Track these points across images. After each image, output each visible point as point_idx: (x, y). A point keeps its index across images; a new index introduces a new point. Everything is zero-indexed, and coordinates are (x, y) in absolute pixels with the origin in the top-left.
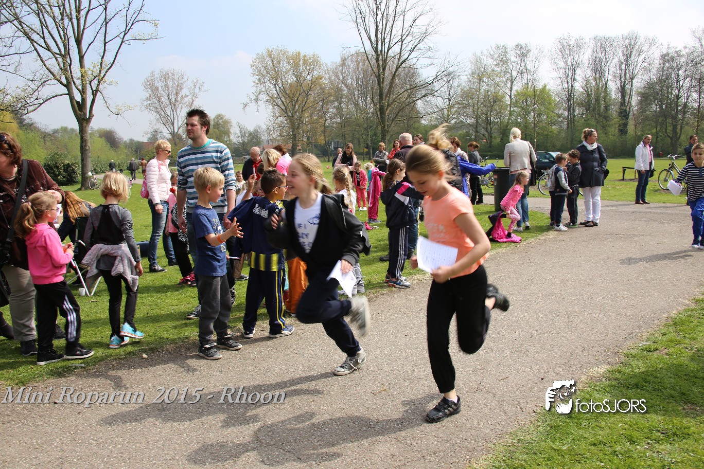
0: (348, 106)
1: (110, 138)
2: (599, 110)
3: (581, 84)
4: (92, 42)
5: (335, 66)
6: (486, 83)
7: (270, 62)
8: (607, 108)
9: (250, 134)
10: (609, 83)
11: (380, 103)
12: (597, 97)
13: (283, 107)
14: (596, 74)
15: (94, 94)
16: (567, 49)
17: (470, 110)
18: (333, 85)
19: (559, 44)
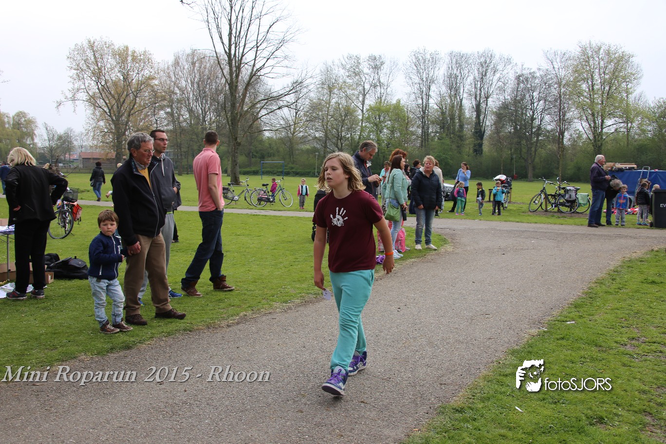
2: (454, 129)
3: (436, 100)
5: (167, 65)
6: (337, 95)
7: (91, 56)
8: (461, 126)
10: (464, 101)
11: (232, 113)
12: (452, 115)
13: (106, 109)
14: (451, 91)
16: (423, 63)
18: (165, 87)
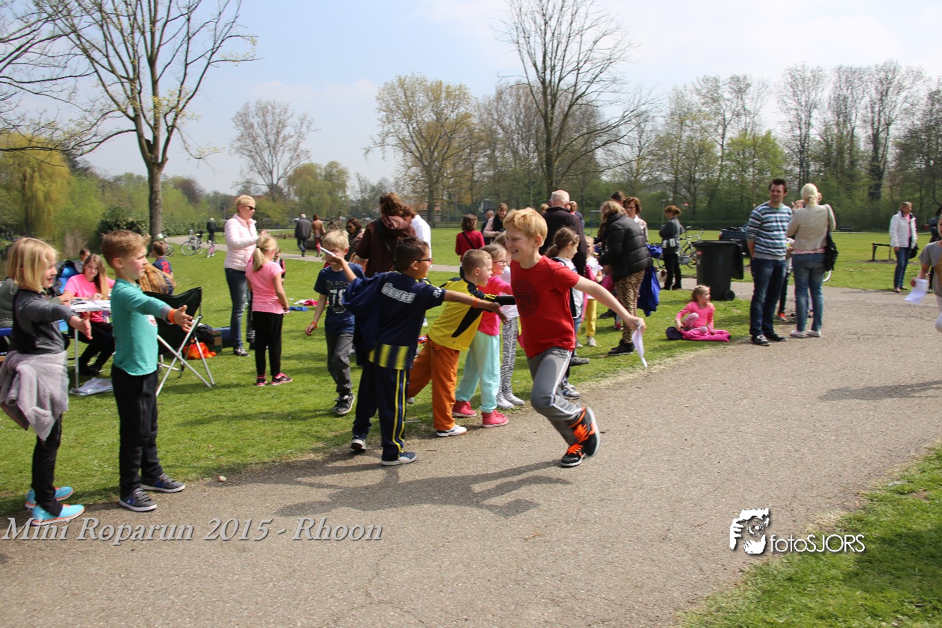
0: (503, 154)
1: (188, 189)
2: (842, 166)
3: (818, 130)
4: (169, 63)
5: (488, 101)
6: (689, 127)
7: (401, 95)
8: (853, 163)
9: (373, 189)
10: (857, 131)
11: (547, 152)
12: (841, 148)
13: (417, 155)
14: (839, 118)
15: (170, 130)
16: (800, 83)
17: (667, 163)
18: (484, 126)
19: (789, 76)
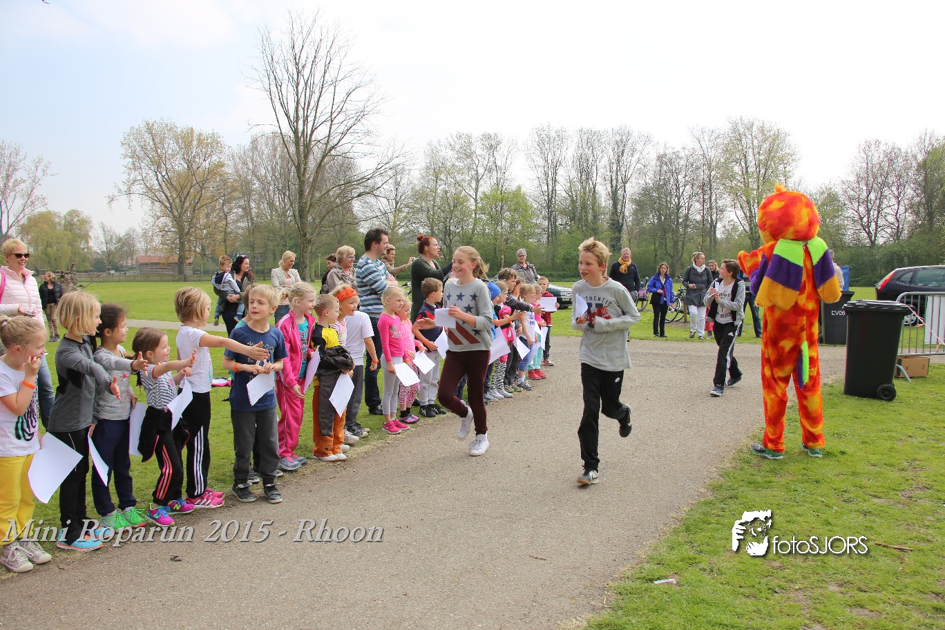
0: (259, 205)
2: (586, 220)
3: (564, 186)
5: (243, 149)
6: (443, 180)
7: (149, 140)
8: (595, 217)
12: (584, 203)
13: (167, 204)
14: (582, 175)
17: (423, 217)
18: (240, 176)
19: (536, 136)
